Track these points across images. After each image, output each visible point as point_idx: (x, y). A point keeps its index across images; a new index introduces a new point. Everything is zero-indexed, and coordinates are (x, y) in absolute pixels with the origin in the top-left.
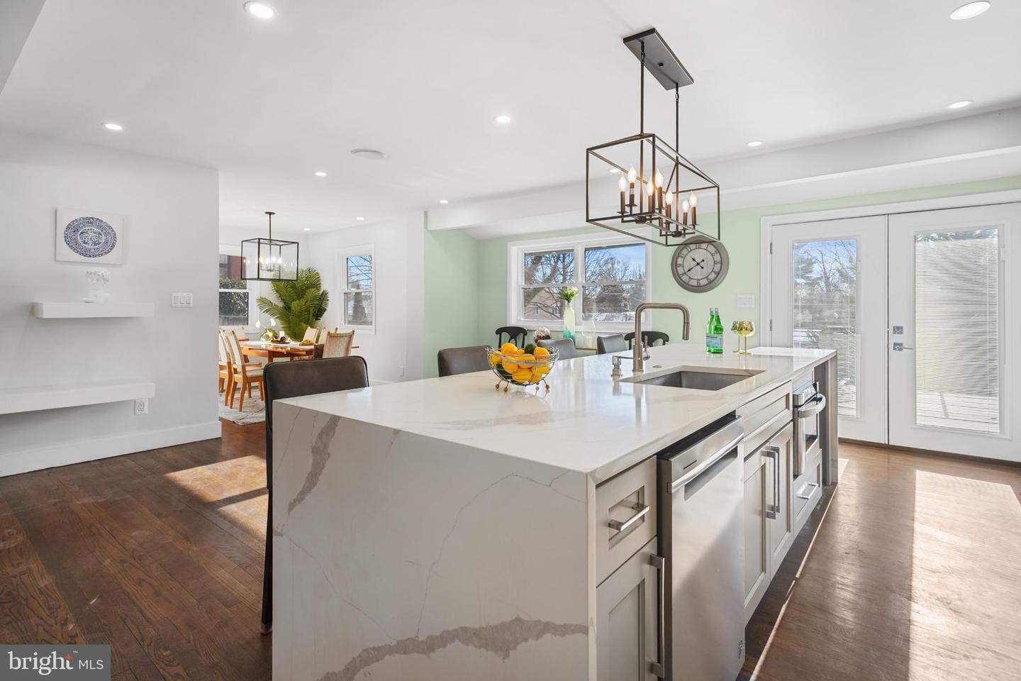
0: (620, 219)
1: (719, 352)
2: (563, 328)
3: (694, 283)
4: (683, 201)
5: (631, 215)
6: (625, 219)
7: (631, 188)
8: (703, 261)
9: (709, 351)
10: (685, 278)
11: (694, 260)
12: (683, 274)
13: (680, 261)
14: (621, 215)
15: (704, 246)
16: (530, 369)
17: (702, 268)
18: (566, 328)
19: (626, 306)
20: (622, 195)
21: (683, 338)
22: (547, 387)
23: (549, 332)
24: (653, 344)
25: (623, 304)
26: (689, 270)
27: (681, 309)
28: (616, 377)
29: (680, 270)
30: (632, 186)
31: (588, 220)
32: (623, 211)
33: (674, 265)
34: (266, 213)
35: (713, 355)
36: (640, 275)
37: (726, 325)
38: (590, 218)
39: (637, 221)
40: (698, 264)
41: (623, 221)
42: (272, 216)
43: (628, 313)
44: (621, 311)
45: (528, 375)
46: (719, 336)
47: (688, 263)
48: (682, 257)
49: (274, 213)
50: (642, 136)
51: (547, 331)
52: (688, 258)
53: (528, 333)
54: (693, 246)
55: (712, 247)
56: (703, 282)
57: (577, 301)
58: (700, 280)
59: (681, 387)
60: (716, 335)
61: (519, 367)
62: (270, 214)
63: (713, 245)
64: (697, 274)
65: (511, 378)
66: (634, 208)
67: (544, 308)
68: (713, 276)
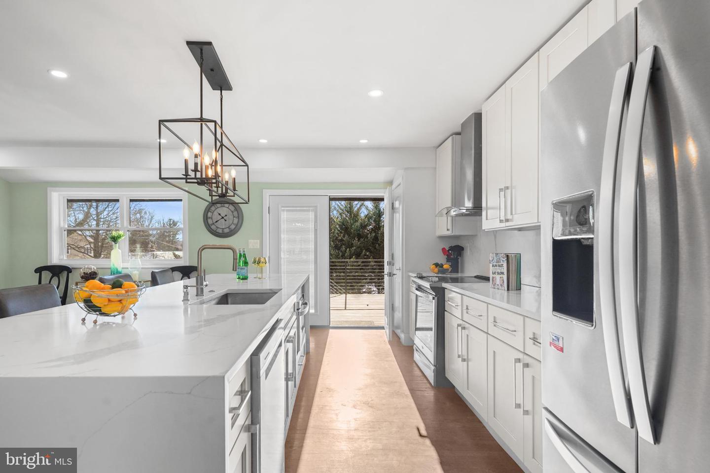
0: (185, 180)
1: (245, 278)
2: (110, 264)
3: (220, 231)
4: (225, 172)
5: (195, 178)
6: (188, 181)
7: (195, 157)
8: (226, 216)
9: (239, 278)
10: (213, 227)
11: (220, 214)
12: (212, 225)
13: (210, 214)
14: (185, 177)
15: (227, 205)
16: (120, 301)
17: (226, 220)
18: (114, 265)
19: (152, 247)
20: (186, 162)
21: (233, 270)
22: (135, 315)
23: (95, 268)
24: (190, 275)
25: (150, 246)
26: (216, 222)
27: (231, 249)
28: (186, 302)
29: (210, 221)
30: (196, 156)
31: (161, 178)
32: (187, 174)
33: (206, 218)
35: (242, 281)
36: (164, 224)
37: (250, 260)
38: (162, 177)
39: (198, 183)
40: (223, 218)
41: (187, 182)
43: (155, 253)
44: (148, 251)
45: (119, 307)
46: (246, 268)
47: (216, 217)
48: (211, 212)
50: (201, 120)
51: (94, 268)
52: (215, 213)
53: (72, 270)
54: (219, 205)
55: (233, 207)
56: (227, 231)
57: (124, 242)
58: (224, 229)
59: (227, 304)
60: (244, 267)
61: (109, 300)
63: (234, 206)
64: (222, 225)
65: (100, 311)
66: (197, 173)
67: (77, 249)
68: (233, 227)
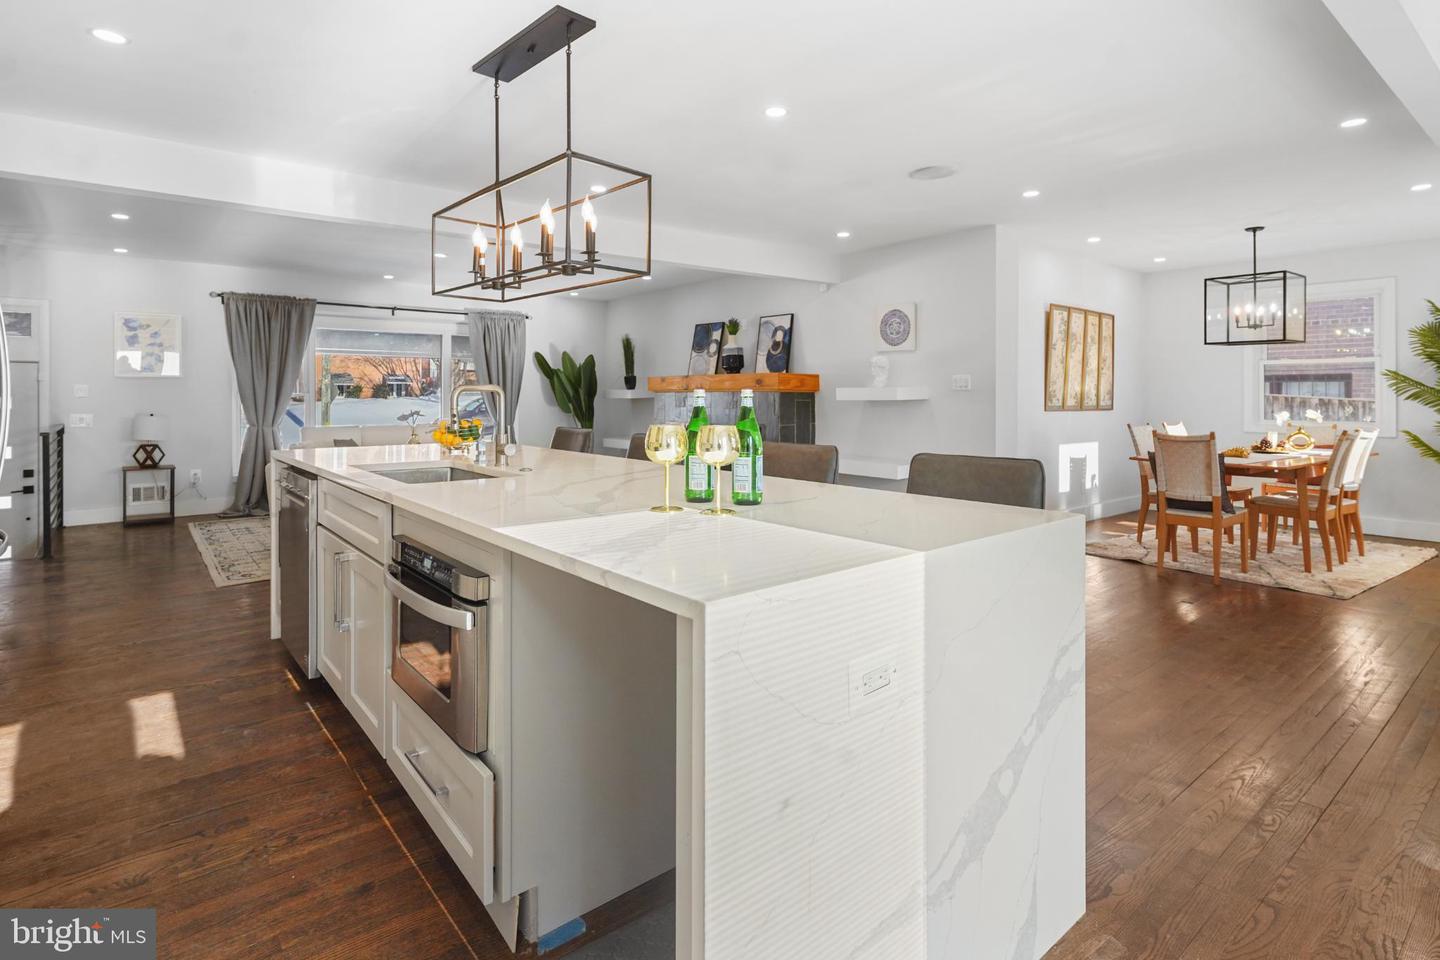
34: (1247, 230)
42: (1258, 233)
49: (1262, 228)
62: (1254, 230)
